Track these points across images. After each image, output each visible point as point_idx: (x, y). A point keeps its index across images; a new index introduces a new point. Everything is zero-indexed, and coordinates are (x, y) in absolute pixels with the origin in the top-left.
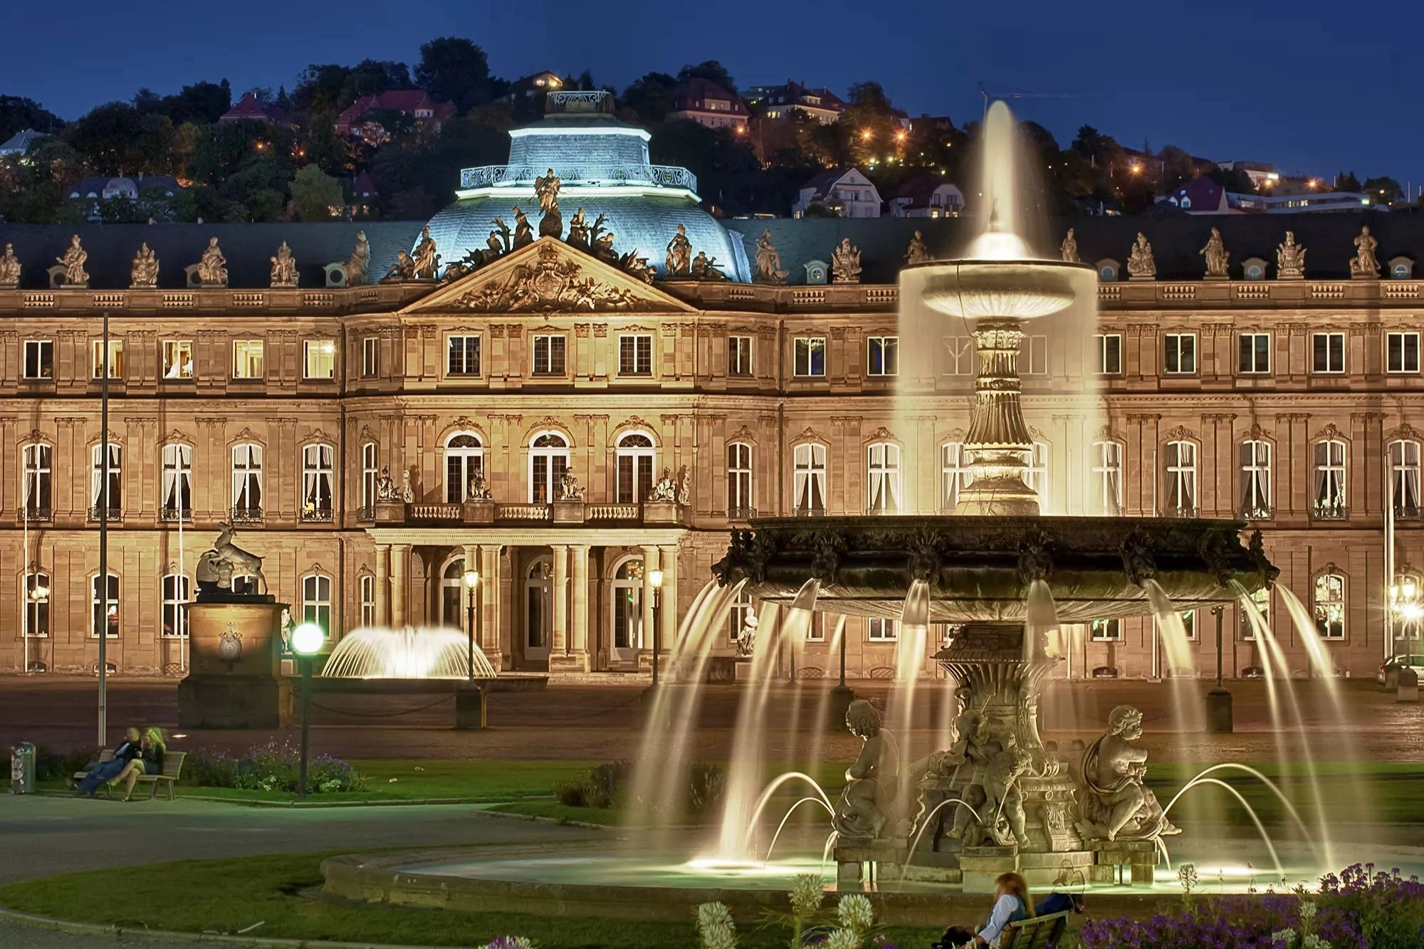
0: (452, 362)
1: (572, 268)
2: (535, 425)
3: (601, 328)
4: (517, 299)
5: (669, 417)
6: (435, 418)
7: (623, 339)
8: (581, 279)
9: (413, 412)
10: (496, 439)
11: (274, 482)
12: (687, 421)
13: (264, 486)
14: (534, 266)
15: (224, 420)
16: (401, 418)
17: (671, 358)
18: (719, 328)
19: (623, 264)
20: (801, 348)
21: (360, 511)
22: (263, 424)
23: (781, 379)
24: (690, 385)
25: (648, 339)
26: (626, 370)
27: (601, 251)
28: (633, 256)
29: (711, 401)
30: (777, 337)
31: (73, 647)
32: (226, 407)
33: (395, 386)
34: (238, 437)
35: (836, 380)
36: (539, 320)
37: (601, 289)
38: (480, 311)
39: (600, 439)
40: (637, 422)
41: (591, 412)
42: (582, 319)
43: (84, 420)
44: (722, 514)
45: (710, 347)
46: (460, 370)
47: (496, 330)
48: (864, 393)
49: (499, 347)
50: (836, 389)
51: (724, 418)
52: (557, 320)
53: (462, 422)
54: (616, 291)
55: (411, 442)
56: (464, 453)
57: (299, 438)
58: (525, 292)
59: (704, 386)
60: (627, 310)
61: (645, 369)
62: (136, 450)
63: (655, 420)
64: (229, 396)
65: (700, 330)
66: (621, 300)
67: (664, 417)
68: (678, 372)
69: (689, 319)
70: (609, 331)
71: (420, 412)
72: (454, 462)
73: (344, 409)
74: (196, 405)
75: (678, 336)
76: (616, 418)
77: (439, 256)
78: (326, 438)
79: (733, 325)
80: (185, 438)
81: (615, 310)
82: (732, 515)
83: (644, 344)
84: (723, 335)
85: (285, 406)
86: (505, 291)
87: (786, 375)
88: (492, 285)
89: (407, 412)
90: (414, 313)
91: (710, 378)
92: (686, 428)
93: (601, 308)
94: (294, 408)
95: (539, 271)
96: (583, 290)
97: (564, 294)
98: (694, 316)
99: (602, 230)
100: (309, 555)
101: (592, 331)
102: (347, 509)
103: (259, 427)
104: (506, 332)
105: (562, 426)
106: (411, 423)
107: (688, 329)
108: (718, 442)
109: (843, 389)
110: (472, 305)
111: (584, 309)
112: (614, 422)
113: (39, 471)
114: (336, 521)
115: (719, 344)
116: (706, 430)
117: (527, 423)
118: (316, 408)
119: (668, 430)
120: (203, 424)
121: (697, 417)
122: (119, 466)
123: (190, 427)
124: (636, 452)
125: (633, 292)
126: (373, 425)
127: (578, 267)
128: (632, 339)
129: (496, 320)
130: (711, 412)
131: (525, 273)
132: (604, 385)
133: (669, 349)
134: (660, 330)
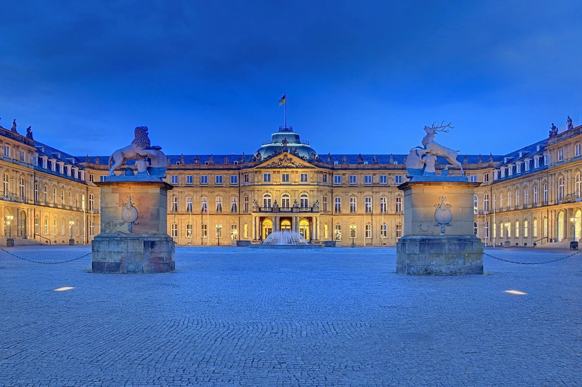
0: (264, 179)
1: (291, 159)
2: (283, 192)
3: (297, 172)
4: (279, 165)
5: (312, 191)
6: (261, 191)
7: (301, 174)
8: (292, 161)
9: (257, 189)
10: (274, 195)
11: (225, 205)
12: (315, 191)
13: (223, 206)
14: (282, 158)
15: (214, 192)
16: (254, 191)
17: (312, 178)
18: (322, 172)
19: (302, 158)
20: (336, 177)
21: (244, 211)
22: (222, 193)
23: (332, 184)
24: (316, 184)
25: (307, 174)
26: (302, 180)
27: (297, 155)
28: (304, 157)
29: (320, 187)
30: (331, 175)
31: (182, 239)
32: (214, 189)
33: (252, 184)
34: (217, 196)
35: (344, 184)
36: (284, 170)
37: (297, 163)
38: (271, 168)
39: (297, 195)
40: (305, 192)
41: (295, 189)
42: (293, 170)
43: (184, 192)
44: (322, 211)
45: (320, 176)
46: (266, 181)
47: (274, 172)
48: (349, 187)
49: (274, 175)
50: (343, 186)
51: (323, 191)
52: (287, 170)
53: (267, 191)
54: (300, 164)
55: (256, 196)
56: (267, 198)
57: (230, 196)
58: (281, 164)
59: (319, 184)
60: (303, 168)
61: (306, 180)
62: (195, 198)
63: (309, 191)
64: (215, 187)
65: (318, 172)
66: (301, 165)
67: (311, 191)
68: (314, 181)
69: (316, 170)
70: (299, 173)
71: (258, 189)
72: (265, 200)
73: (240, 190)
74: (208, 189)
75: (314, 173)
76: (301, 191)
77: (261, 157)
78: (236, 196)
79: (324, 171)
80: (206, 196)
81: (300, 168)
82: (324, 212)
83: (306, 175)
84: (322, 174)
85: (227, 189)
86: (276, 164)
87: (333, 183)
88: (274, 163)
89: (255, 189)
90: (257, 168)
91: (320, 182)
92: (315, 193)
93: (297, 167)
94: (229, 190)
95: (283, 159)
96: (293, 164)
97: (289, 164)
98: (317, 169)
99: (296, 151)
100: (232, 220)
101: (295, 173)
102: (240, 210)
103: (221, 193)
104: (276, 172)
105: (289, 193)
106: (256, 192)
107: (315, 172)
108: (322, 196)
109: (345, 186)
110: (269, 166)
111: (293, 168)
112: (300, 192)
113: (175, 203)
114: (238, 213)
115: (322, 175)
116: (319, 193)
117: (281, 192)
118: (234, 190)
119: (311, 193)
120: (210, 193)
121: (318, 191)
122: (191, 202)
123: (207, 193)
124: (304, 198)
125: (304, 164)
126: (247, 192)
127: (292, 159)
128: (303, 174)
129: (274, 170)
130: (320, 190)
131: (281, 160)
132: (298, 184)
133: (311, 176)
134: (310, 172)
